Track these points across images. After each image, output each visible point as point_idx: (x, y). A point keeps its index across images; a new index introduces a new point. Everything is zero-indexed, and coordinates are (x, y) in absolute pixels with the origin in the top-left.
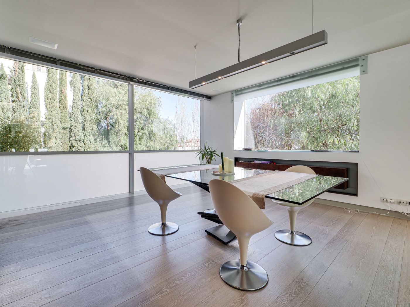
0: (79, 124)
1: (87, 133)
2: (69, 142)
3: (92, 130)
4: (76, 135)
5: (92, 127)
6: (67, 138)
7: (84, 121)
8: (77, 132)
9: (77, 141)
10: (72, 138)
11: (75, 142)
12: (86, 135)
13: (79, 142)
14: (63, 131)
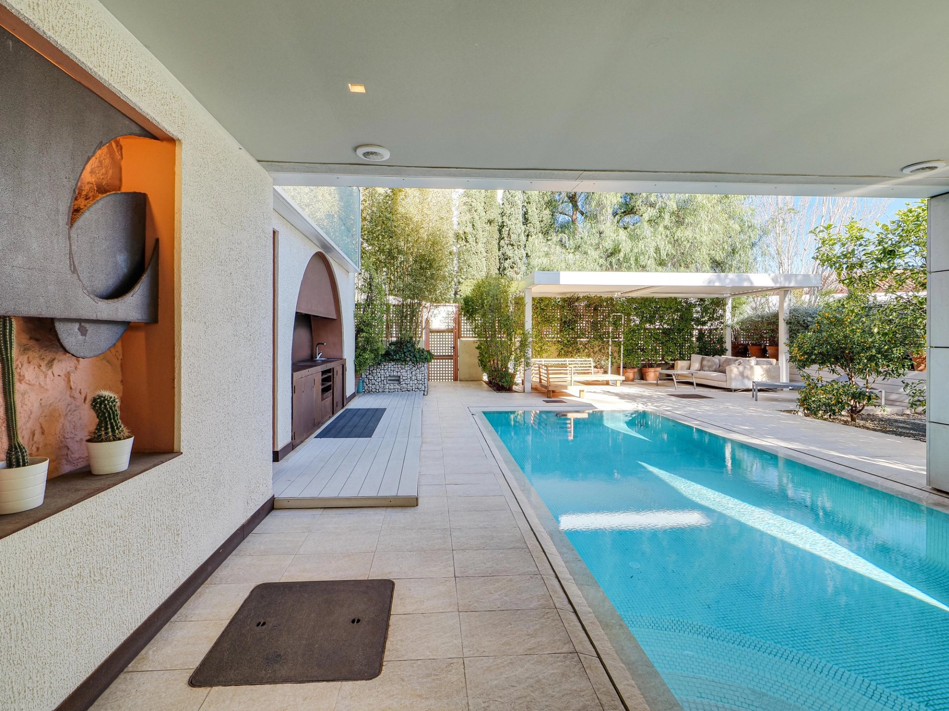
0: (517, 211)
1: (532, 230)
2: (499, 250)
3: (542, 221)
4: (511, 233)
5: (541, 216)
6: (495, 243)
7: (526, 204)
8: (513, 226)
9: (512, 245)
10: (504, 240)
11: (510, 247)
12: (529, 232)
13: (515, 248)
14: (488, 227)
